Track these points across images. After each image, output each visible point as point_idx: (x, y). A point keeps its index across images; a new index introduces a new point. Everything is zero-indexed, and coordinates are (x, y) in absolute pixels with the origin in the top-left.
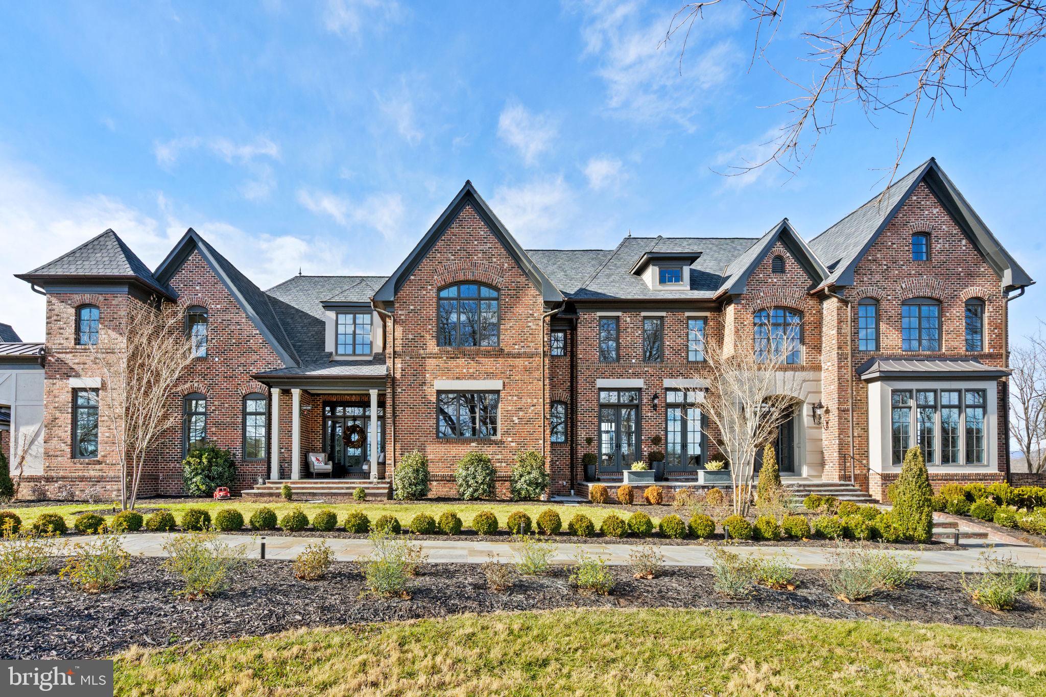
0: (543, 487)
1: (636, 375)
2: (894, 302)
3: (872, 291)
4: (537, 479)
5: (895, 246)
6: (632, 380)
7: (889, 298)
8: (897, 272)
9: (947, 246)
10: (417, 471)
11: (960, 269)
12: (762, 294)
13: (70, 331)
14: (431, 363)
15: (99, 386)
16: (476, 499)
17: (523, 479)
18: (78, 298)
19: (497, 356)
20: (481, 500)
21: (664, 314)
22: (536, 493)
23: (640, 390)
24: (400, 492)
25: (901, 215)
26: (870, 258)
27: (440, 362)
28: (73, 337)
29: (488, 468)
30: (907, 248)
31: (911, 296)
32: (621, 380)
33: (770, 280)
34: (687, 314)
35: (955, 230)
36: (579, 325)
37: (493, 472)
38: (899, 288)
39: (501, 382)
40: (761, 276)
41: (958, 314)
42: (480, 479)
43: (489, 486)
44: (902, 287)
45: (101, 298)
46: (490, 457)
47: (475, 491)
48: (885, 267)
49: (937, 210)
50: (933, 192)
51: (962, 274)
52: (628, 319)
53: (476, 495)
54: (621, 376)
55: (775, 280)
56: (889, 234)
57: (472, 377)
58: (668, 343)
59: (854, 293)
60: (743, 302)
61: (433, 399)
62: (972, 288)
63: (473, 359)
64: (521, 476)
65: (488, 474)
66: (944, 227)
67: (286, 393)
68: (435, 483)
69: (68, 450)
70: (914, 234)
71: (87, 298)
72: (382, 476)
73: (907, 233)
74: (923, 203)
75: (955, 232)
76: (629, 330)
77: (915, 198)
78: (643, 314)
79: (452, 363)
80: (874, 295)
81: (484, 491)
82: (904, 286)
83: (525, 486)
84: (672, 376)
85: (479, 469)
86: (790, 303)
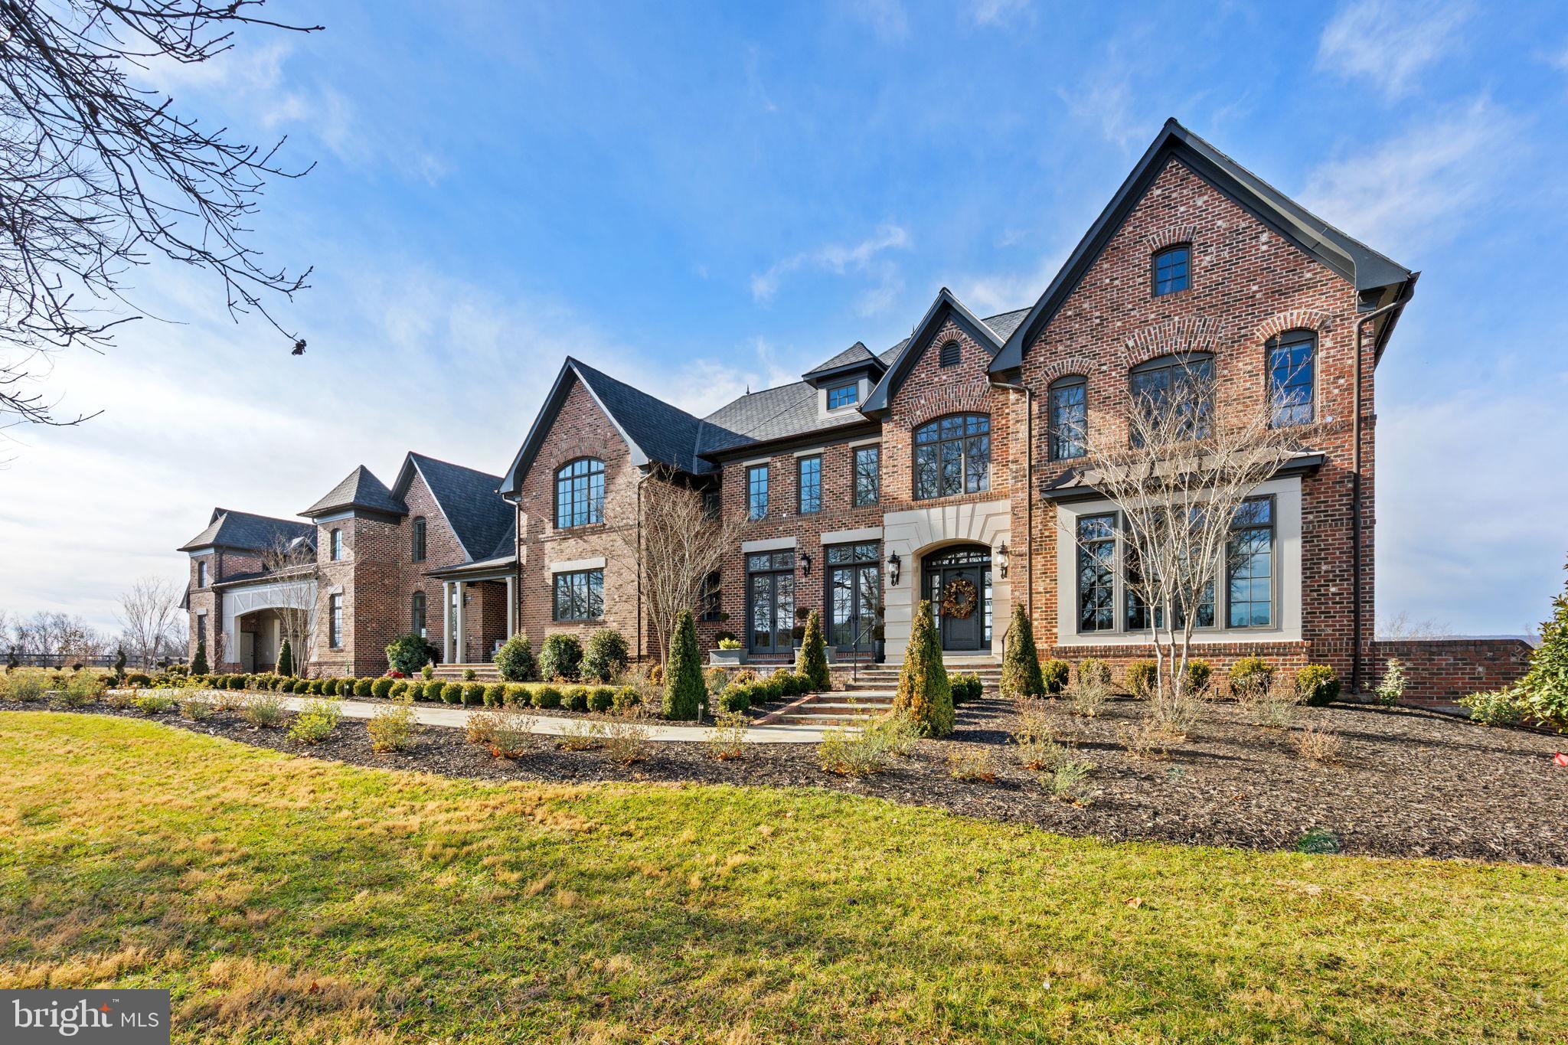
1: (788, 533)
2: (1114, 374)
3: (1070, 365)
5: (1116, 282)
6: (783, 539)
7: (1104, 368)
8: (1119, 324)
9: (1226, 254)
11: (1255, 288)
12: (923, 402)
13: (328, 551)
14: (548, 546)
15: (341, 591)
18: (332, 524)
19: (601, 532)
21: (821, 450)
23: (792, 550)
25: (1131, 229)
26: (1070, 313)
27: (554, 544)
28: (330, 555)
30: (1141, 280)
31: (1146, 358)
32: (770, 541)
33: (936, 379)
34: (852, 444)
35: (1245, 221)
36: (724, 481)
38: (1123, 349)
39: (603, 559)
40: (923, 375)
41: (1249, 368)
44: (1127, 346)
45: (342, 522)
48: (1098, 321)
49: (1206, 198)
50: (1194, 170)
51: (1258, 296)
52: (779, 464)
54: (769, 536)
55: (944, 377)
56: (1105, 266)
57: (581, 556)
58: (827, 487)
59: (1040, 374)
60: (896, 418)
61: (550, 582)
62: (1282, 315)
63: (581, 538)
66: (1220, 223)
67: (452, 587)
69: (328, 642)
70: (1156, 254)
71: (336, 523)
73: (1141, 256)
74: (1174, 195)
75: (1243, 225)
76: (779, 478)
77: (1159, 192)
78: (797, 454)
79: (565, 544)
80: (1075, 369)
82: (1131, 343)
84: (832, 528)
86: (966, 405)
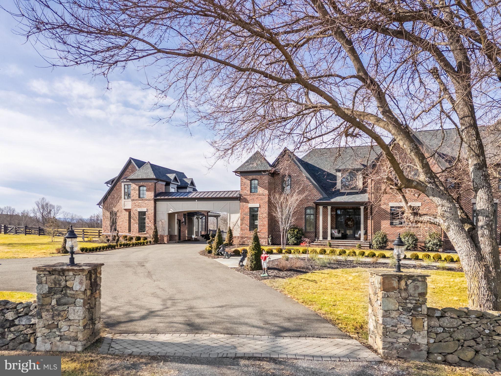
0: (440, 246)
4: (437, 243)
10: (383, 238)
13: (249, 188)
14: (388, 196)
15: (259, 206)
16: (409, 250)
17: (430, 243)
18: (251, 177)
20: (411, 250)
22: (436, 248)
24: (375, 246)
27: (392, 195)
28: (249, 190)
29: (414, 238)
37: (416, 240)
39: (420, 203)
42: (410, 242)
43: (415, 245)
45: (259, 177)
46: (415, 233)
47: (408, 247)
53: (409, 248)
61: (389, 210)
63: (407, 194)
64: (429, 241)
65: (414, 240)
67: (325, 208)
68: (389, 243)
69: (248, 228)
71: (254, 177)
72: (366, 239)
81: (413, 247)
83: (431, 245)
85: (410, 238)
